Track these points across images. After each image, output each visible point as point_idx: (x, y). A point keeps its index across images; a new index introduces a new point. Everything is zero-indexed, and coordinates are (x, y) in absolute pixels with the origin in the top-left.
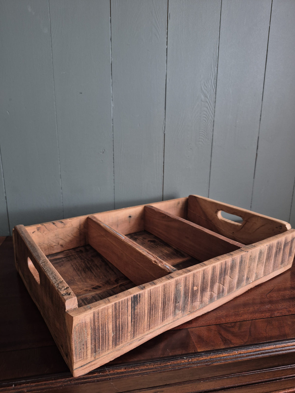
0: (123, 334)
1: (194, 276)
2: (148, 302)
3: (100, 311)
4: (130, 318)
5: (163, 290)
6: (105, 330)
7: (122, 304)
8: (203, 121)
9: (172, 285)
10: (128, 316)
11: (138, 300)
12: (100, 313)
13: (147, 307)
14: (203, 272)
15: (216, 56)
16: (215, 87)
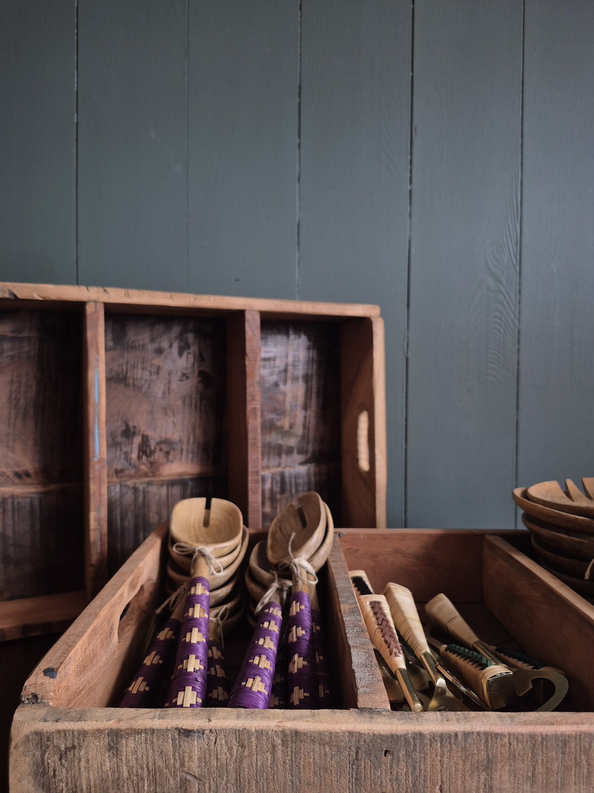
8: (494, 331)
15: (517, 201)
16: (517, 261)
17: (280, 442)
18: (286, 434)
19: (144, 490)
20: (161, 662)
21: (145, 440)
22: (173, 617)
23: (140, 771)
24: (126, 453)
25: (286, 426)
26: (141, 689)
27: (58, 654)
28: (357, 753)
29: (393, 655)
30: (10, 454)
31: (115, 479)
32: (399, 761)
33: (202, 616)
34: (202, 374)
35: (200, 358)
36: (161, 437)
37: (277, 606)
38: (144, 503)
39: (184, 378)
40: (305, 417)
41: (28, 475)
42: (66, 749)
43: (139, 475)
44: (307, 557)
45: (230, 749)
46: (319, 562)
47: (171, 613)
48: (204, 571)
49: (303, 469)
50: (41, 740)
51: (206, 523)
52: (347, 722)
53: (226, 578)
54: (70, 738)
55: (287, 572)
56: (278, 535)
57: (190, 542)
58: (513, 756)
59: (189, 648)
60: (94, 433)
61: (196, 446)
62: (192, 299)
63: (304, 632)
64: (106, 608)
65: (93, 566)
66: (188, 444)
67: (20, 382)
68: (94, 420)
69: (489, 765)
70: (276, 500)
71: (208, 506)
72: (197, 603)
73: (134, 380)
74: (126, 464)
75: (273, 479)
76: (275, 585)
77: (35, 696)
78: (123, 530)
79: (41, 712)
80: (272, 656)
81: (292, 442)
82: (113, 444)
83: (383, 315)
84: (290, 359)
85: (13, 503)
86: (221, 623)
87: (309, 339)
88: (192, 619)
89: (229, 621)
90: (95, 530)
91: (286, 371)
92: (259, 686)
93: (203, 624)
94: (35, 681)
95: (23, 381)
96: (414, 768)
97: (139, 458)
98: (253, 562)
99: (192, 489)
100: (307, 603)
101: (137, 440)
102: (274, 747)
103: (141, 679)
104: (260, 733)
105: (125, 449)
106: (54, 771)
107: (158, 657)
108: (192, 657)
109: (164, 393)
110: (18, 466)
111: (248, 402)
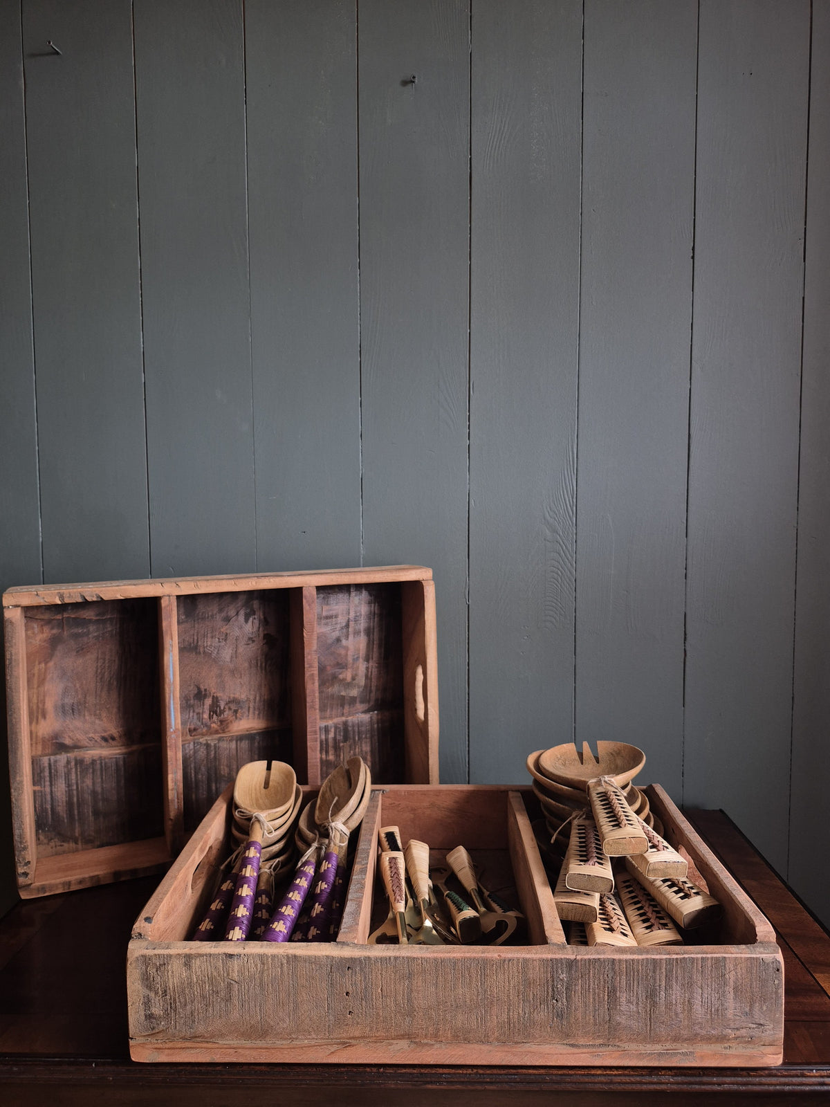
8: (552, 580)
15: (573, 453)
16: (573, 513)
17: (343, 693)
18: (348, 685)
19: (215, 745)
20: (223, 907)
21: (216, 700)
22: (234, 871)
23: (203, 978)
24: (198, 714)
25: (349, 679)
26: (208, 928)
27: (153, 907)
28: (331, 968)
29: (396, 901)
30: (97, 721)
31: (189, 737)
32: (356, 973)
33: (252, 875)
34: (266, 637)
35: (265, 622)
36: (229, 697)
37: (312, 864)
38: (215, 757)
39: (250, 642)
40: (367, 668)
41: (113, 738)
42: (160, 965)
43: (211, 732)
44: (344, 820)
45: (256, 965)
46: (354, 824)
47: (233, 868)
48: (258, 836)
49: (365, 718)
50: (146, 960)
51: (266, 785)
52: (326, 950)
53: (279, 837)
54: (162, 959)
55: (325, 833)
56: (327, 795)
57: (249, 809)
58: (424, 971)
59: (240, 900)
60: (169, 708)
61: (262, 703)
62: (254, 583)
63: (326, 886)
64: (183, 871)
65: (171, 820)
66: (255, 702)
67: (104, 659)
68: (170, 697)
69: (410, 976)
70: (340, 748)
71: (269, 768)
72: (249, 864)
73: (204, 647)
74: (199, 724)
75: (336, 728)
76: (315, 845)
77: (140, 935)
78: (197, 781)
79: (144, 944)
80: (296, 906)
81: (354, 692)
82: (186, 706)
83: (434, 579)
84: (352, 615)
85: (101, 763)
86: (273, 873)
87: (370, 595)
88: (245, 877)
89: (281, 871)
90: (172, 790)
91: (347, 626)
92: (281, 927)
93: (252, 881)
94: (139, 925)
95: (107, 657)
96: (365, 978)
97: (210, 717)
98: (302, 824)
99: (259, 743)
100: (334, 863)
101: (208, 702)
102: (282, 964)
103: (208, 920)
104: (274, 957)
105: (197, 711)
106: (153, 978)
107: (220, 904)
108: (242, 906)
109: (232, 657)
110: (105, 731)
111: (306, 670)
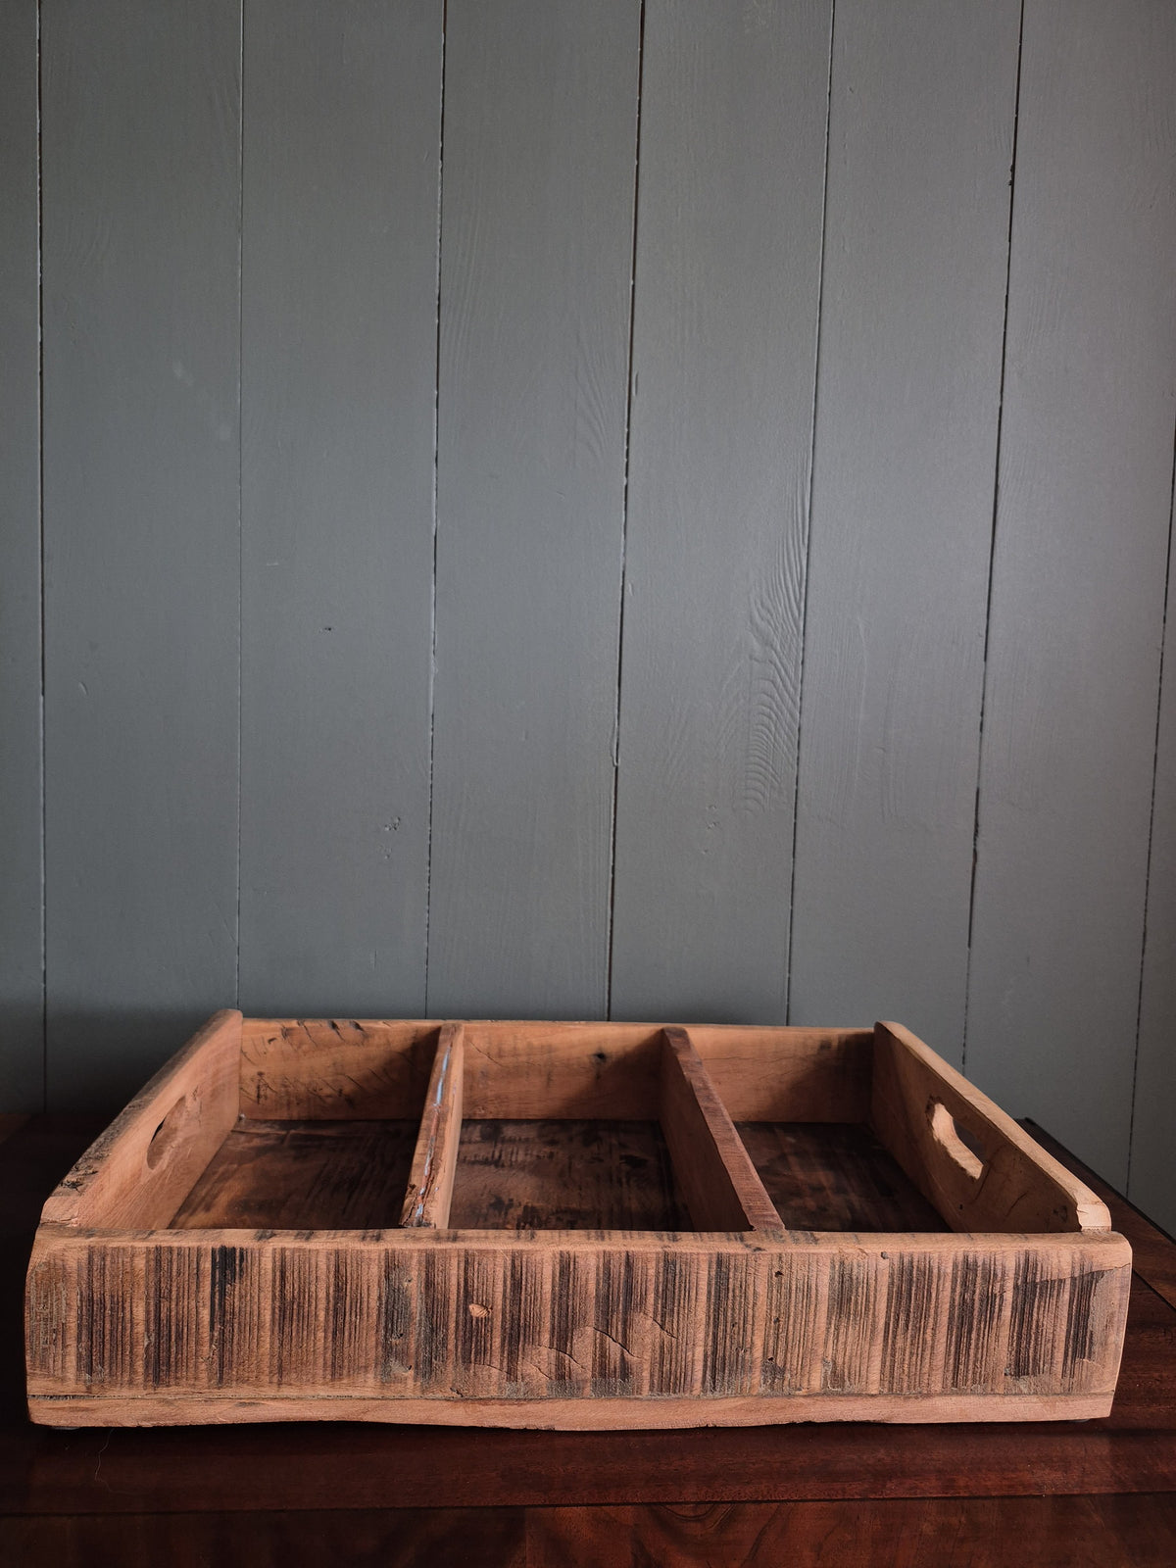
0: (180, 1356)
1: (467, 1262)
2: (274, 1286)
3: (109, 1252)
4: (205, 1314)
5: (332, 1269)
6: (121, 1315)
7: (179, 1259)
8: (760, 727)
9: (369, 1265)
10: (201, 1304)
11: (238, 1269)
12: (108, 1259)
13: (270, 1301)
14: (513, 1261)
15: (803, 510)
16: (799, 613)
